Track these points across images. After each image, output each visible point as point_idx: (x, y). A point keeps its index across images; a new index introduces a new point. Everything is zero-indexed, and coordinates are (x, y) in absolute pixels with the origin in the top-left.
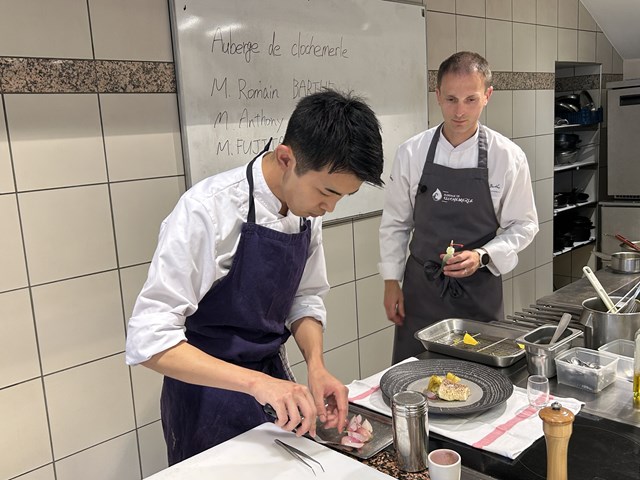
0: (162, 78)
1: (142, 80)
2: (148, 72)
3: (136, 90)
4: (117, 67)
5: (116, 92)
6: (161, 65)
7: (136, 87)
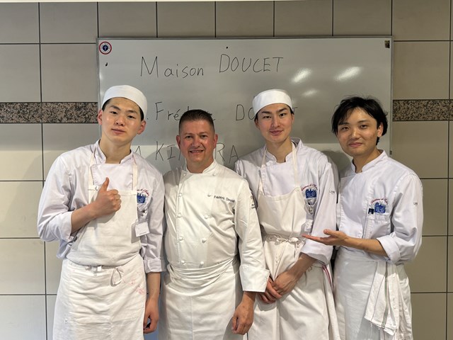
0: (89, 114)
1: (74, 114)
2: (79, 109)
3: (69, 121)
4: (57, 106)
5: (55, 123)
6: (90, 104)
7: (70, 119)
